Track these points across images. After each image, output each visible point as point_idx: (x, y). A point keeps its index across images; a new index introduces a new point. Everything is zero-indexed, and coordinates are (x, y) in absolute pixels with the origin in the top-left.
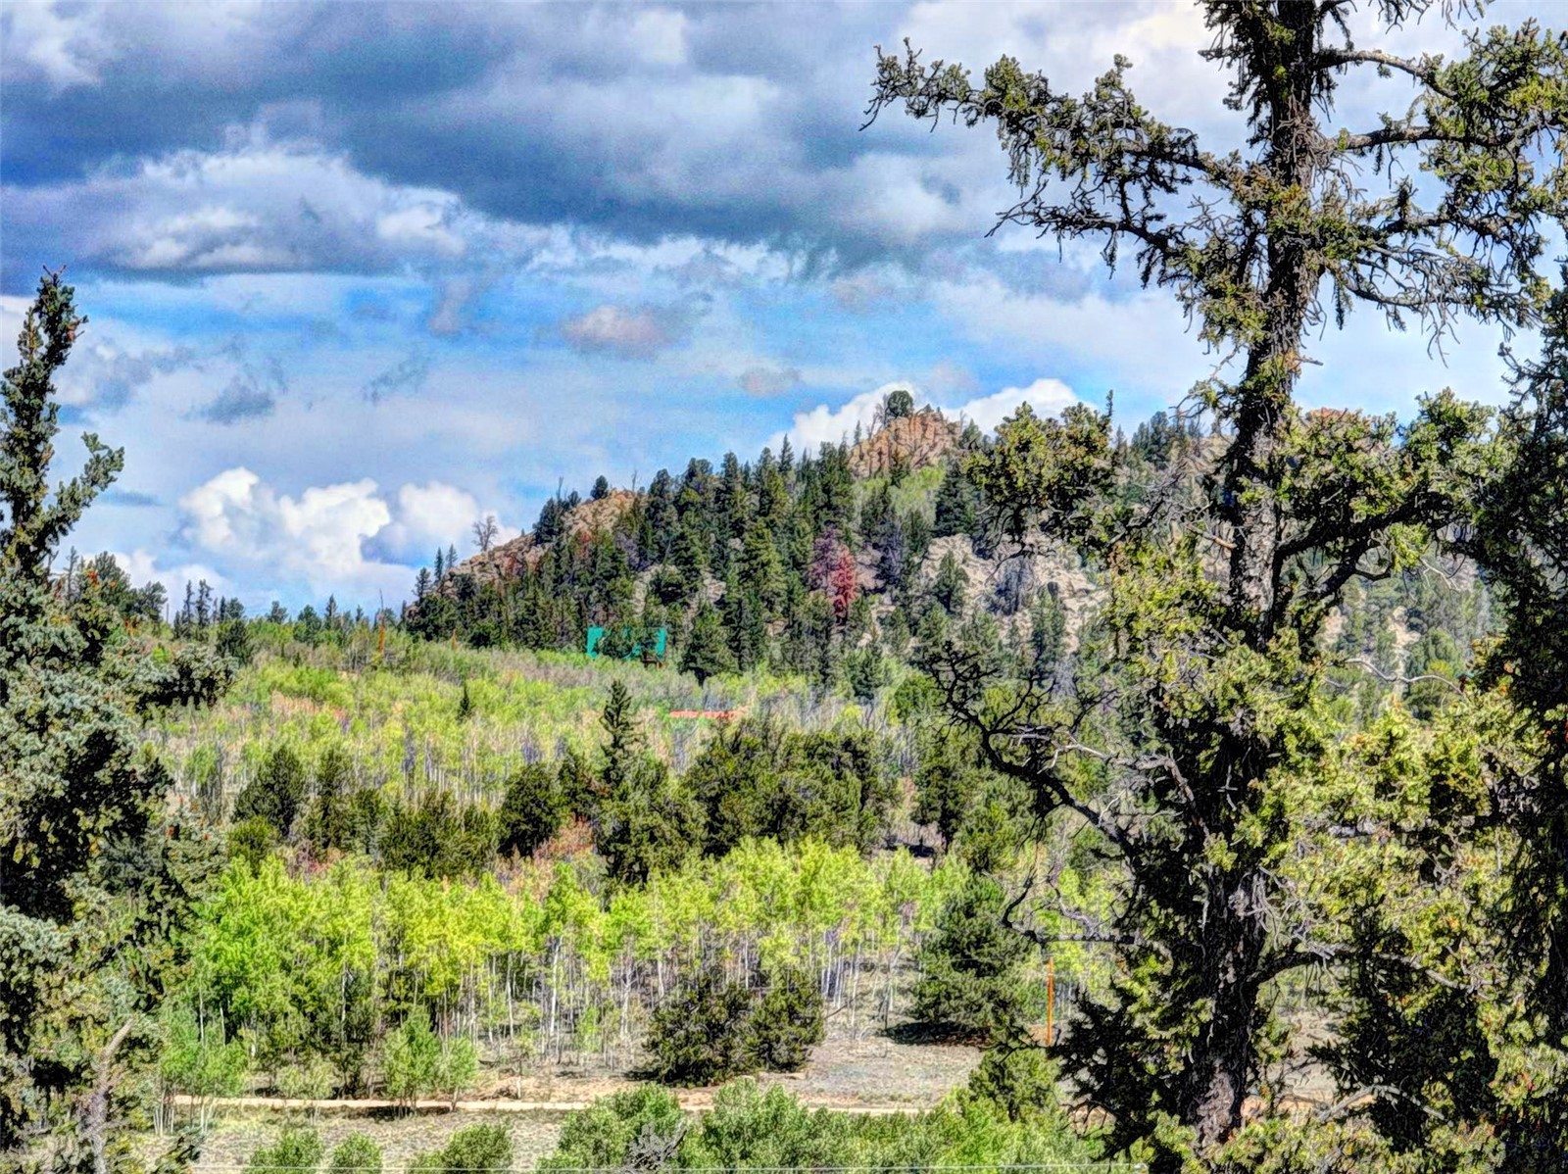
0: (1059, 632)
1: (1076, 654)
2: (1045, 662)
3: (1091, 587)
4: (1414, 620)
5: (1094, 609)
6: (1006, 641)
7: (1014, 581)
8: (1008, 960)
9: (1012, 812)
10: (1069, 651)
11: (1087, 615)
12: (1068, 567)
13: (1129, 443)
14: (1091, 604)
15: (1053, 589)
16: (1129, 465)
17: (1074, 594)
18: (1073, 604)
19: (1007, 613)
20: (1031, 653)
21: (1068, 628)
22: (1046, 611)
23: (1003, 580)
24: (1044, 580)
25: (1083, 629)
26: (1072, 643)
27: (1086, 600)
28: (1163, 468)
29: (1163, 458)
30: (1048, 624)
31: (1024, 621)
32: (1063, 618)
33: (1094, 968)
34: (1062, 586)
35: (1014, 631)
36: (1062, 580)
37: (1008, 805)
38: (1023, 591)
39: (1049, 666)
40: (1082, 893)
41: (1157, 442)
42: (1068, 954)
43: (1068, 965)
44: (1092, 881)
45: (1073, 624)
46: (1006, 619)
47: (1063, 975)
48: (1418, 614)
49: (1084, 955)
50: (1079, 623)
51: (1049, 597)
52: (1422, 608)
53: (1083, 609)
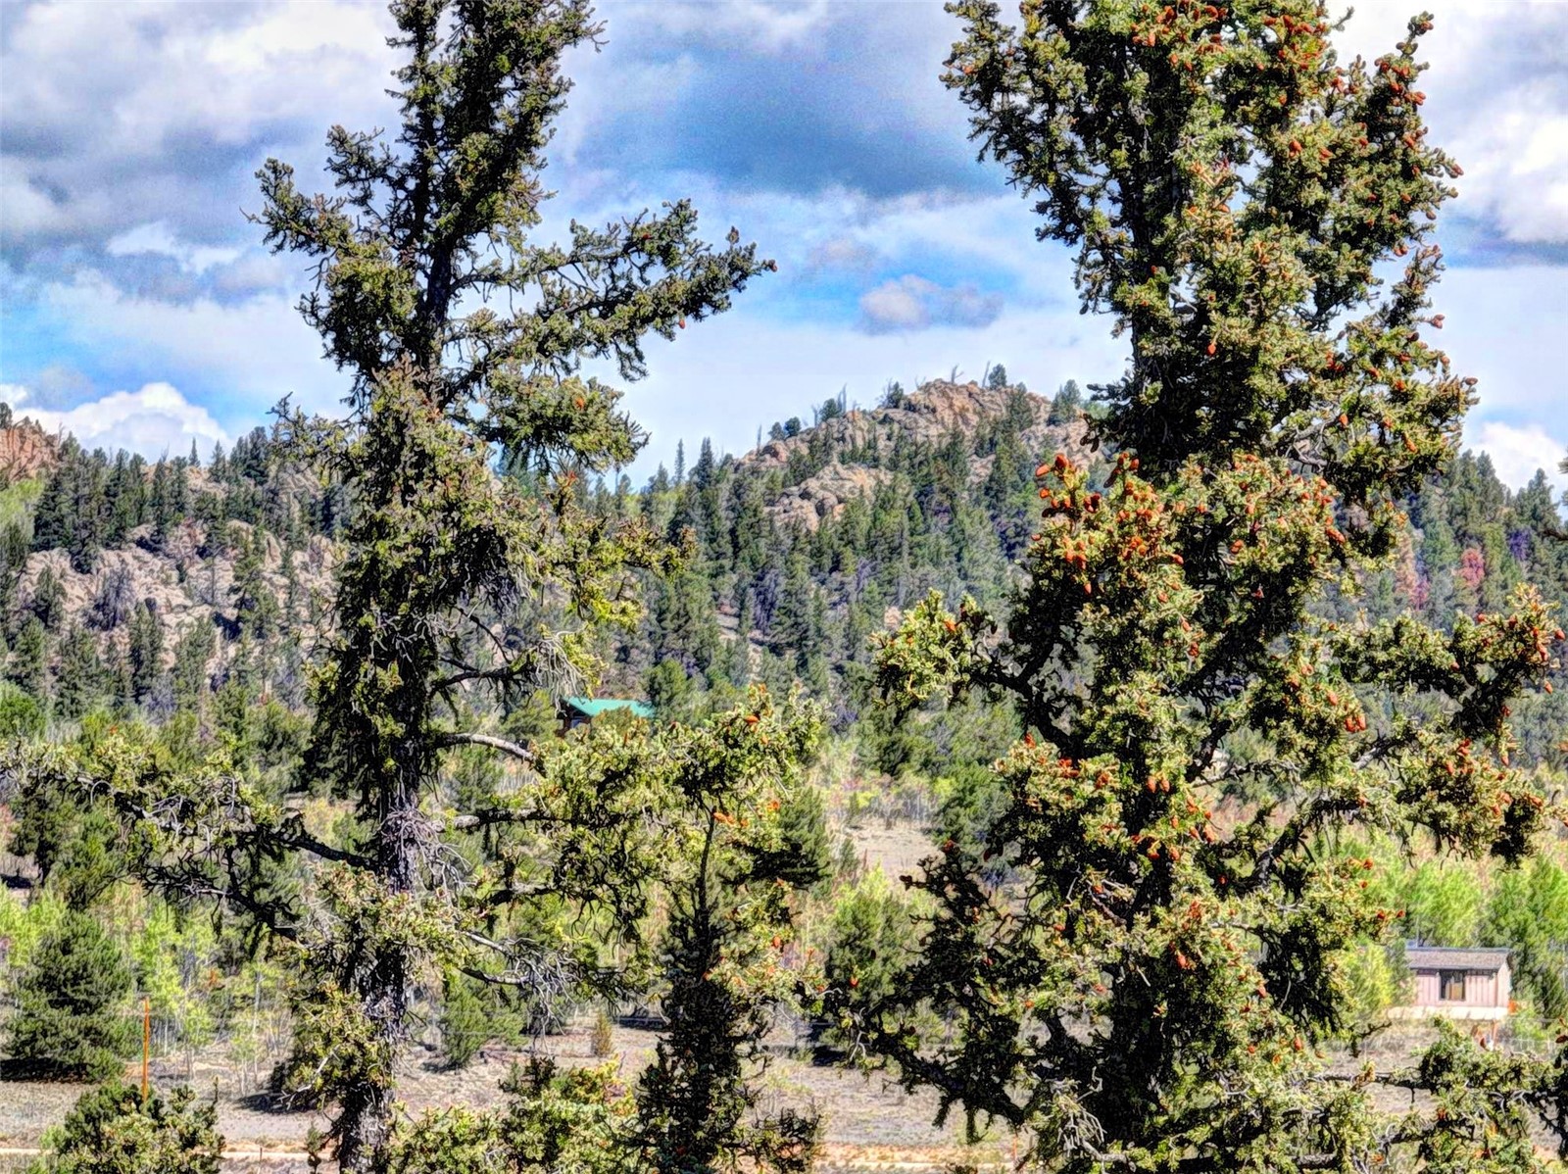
0: (155, 648)
1: (173, 670)
2: (143, 678)
3: (189, 603)
4: (511, 637)
5: (190, 626)
6: (103, 657)
7: (112, 595)
8: (103, 997)
9: (109, 846)
10: (167, 667)
11: (184, 631)
12: (166, 583)
13: (228, 458)
14: (188, 620)
15: (150, 604)
16: (228, 480)
17: (171, 609)
18: (170, 619)
19: (106, 628)
20: (129, 669)
21: (166, 644)
22: (143, 627)
23: (100, 594)
24: (142, 596)
25: (180, 644)
26: (171, 659)
27: (183, 616)
28: (262, 483)
29: (262, 474)
30: (146, 641)
31: (122, 636)
32: (161, 634)
33: (190, 1005)
34: (160, 601)
35: (111, 647)
36: (160, 596)
37: (104, 839)
38: (120, 607)
39: (147, 681)
40: (179, 930)
41: (256, 457)
42: (164, 992)
43: (164, 1002)
44: (189, 918)
45: (170, 640)
46: (103, 635)
47: (159, 1012)
48: (515, 632)
49: (181, 992)
50: (177, 638)
51: (146, 611)
52: (520, 626)
53: (180, 625)
